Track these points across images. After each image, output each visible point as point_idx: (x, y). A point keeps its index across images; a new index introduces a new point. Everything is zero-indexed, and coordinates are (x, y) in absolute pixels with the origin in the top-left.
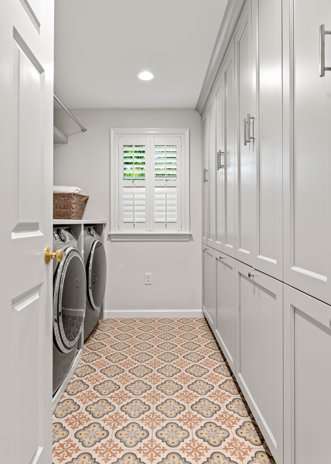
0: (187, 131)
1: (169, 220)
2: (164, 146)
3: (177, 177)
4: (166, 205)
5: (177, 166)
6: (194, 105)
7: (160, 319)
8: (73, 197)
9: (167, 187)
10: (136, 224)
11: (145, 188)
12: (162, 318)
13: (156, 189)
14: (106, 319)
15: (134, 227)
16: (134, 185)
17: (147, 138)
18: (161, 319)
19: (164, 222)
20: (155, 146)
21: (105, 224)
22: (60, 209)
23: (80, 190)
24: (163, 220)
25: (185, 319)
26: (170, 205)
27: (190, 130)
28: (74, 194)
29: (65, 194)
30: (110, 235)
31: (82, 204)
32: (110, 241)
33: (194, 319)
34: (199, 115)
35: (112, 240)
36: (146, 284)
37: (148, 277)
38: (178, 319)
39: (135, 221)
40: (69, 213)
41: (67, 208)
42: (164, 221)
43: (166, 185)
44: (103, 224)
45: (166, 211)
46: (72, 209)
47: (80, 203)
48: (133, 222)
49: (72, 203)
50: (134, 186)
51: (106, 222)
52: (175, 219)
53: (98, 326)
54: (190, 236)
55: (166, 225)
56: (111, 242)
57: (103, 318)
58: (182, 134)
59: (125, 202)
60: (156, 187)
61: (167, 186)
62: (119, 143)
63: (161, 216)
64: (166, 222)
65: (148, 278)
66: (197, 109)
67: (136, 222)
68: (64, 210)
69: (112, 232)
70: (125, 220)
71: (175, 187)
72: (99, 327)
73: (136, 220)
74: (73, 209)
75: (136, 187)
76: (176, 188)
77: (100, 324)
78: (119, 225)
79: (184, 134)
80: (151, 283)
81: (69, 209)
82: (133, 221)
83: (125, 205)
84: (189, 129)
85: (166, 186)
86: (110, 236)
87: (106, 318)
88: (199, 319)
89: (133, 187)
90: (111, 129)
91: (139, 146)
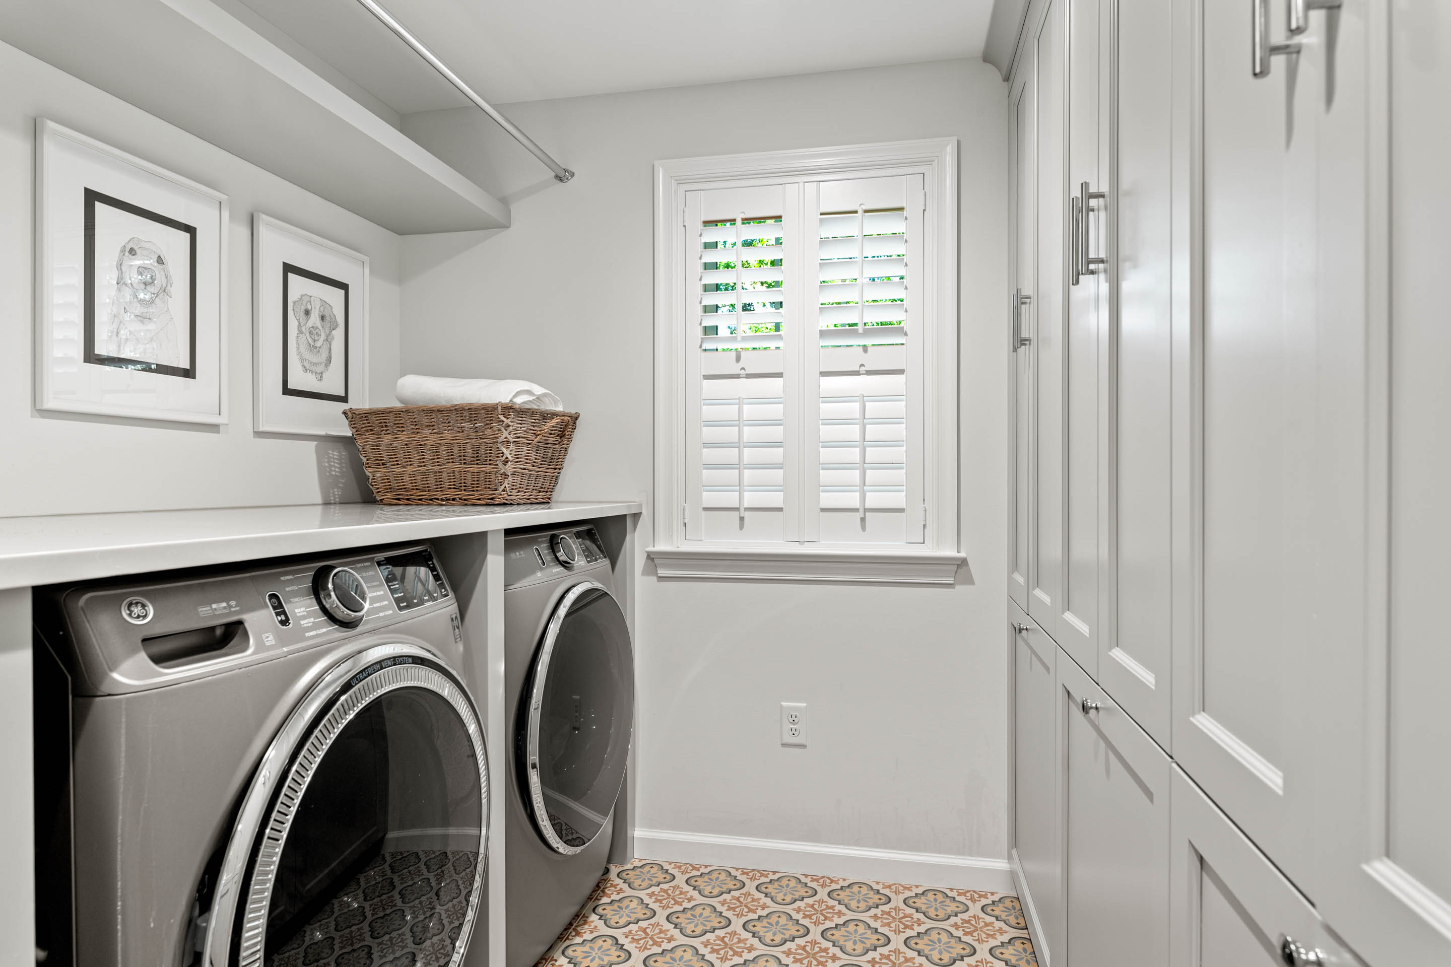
0: (950, 150)
1: (873, 500)
2: (856, 212)
3: (906, 334)
4: (863, 443)
5: (906, 288)
6: (977, 40)
7: (836, 882)
8: (502, 418)
9: (869, 373)
10: (747, 515)
11: (781, 379)
12: (844, 880)
13: (825, 380)
14: (637, 864)
15: (741, 527)
16: (743, 369)
17: (792, 190)
18: (842, 883)
19: (856, 510)
20: (821, 214)
21: (636, 516)
22: (461, 464)
23: (538, 390)
24: (852, 500)
25: (935, 892)
26: (879, 443)
27: (959, 142)
28: (508, 409)
29: (476, 409)
30: (652, 557)
31: (549, 442)
32: (655, 578)
33: (973, 900)
34: (997, 77)
35: (662, 572)
36: (784, 745)
37: (794, 718)
38: (909, 889)
39: (746, 506)
40: (493, 477)
41: (486, 461)
42: (856, 504)
43: (862, 365)
44: (624, 516)
45: (863, 466)
46: (500, 465)
47: (536, 440)
48: (737, 509)
49: (500, 440)
50: (743, 372)
51: (641, 505)
52: (898, 499)
53: (602, 894)
54: (962, 563)
55: (863, 520)
56: (658, 581)
57: (629, 854)
58: (929, 162)
59: (709, 434)
60: (823, 374)
61: (868, 368)
62: (686, 215)
63: (844, 487)
64: (861, 510)
65: (791, 720)
66: (988, 58)
67: (746, 509)
68: (475, 468)
69: (662, 546)
70: (710, 498)
71: (901, 372)
72: (605, 900)
73: (750, 499)
74: (507, 462)
75: (748, 376)
76: (902, 377)
77: (612, 885)
78: (687, 517)
79: (935, 163)
80: (805, 744)
81: (490, 464)
82: (737, 506)
83: (707, 445)
84: (955, 139)
85: (863, 369)
86: (652, 560)
87: (640, 860)
88: (996, 898)
89: (737, 376)
90: (656, 163)
91: (761, 219)
